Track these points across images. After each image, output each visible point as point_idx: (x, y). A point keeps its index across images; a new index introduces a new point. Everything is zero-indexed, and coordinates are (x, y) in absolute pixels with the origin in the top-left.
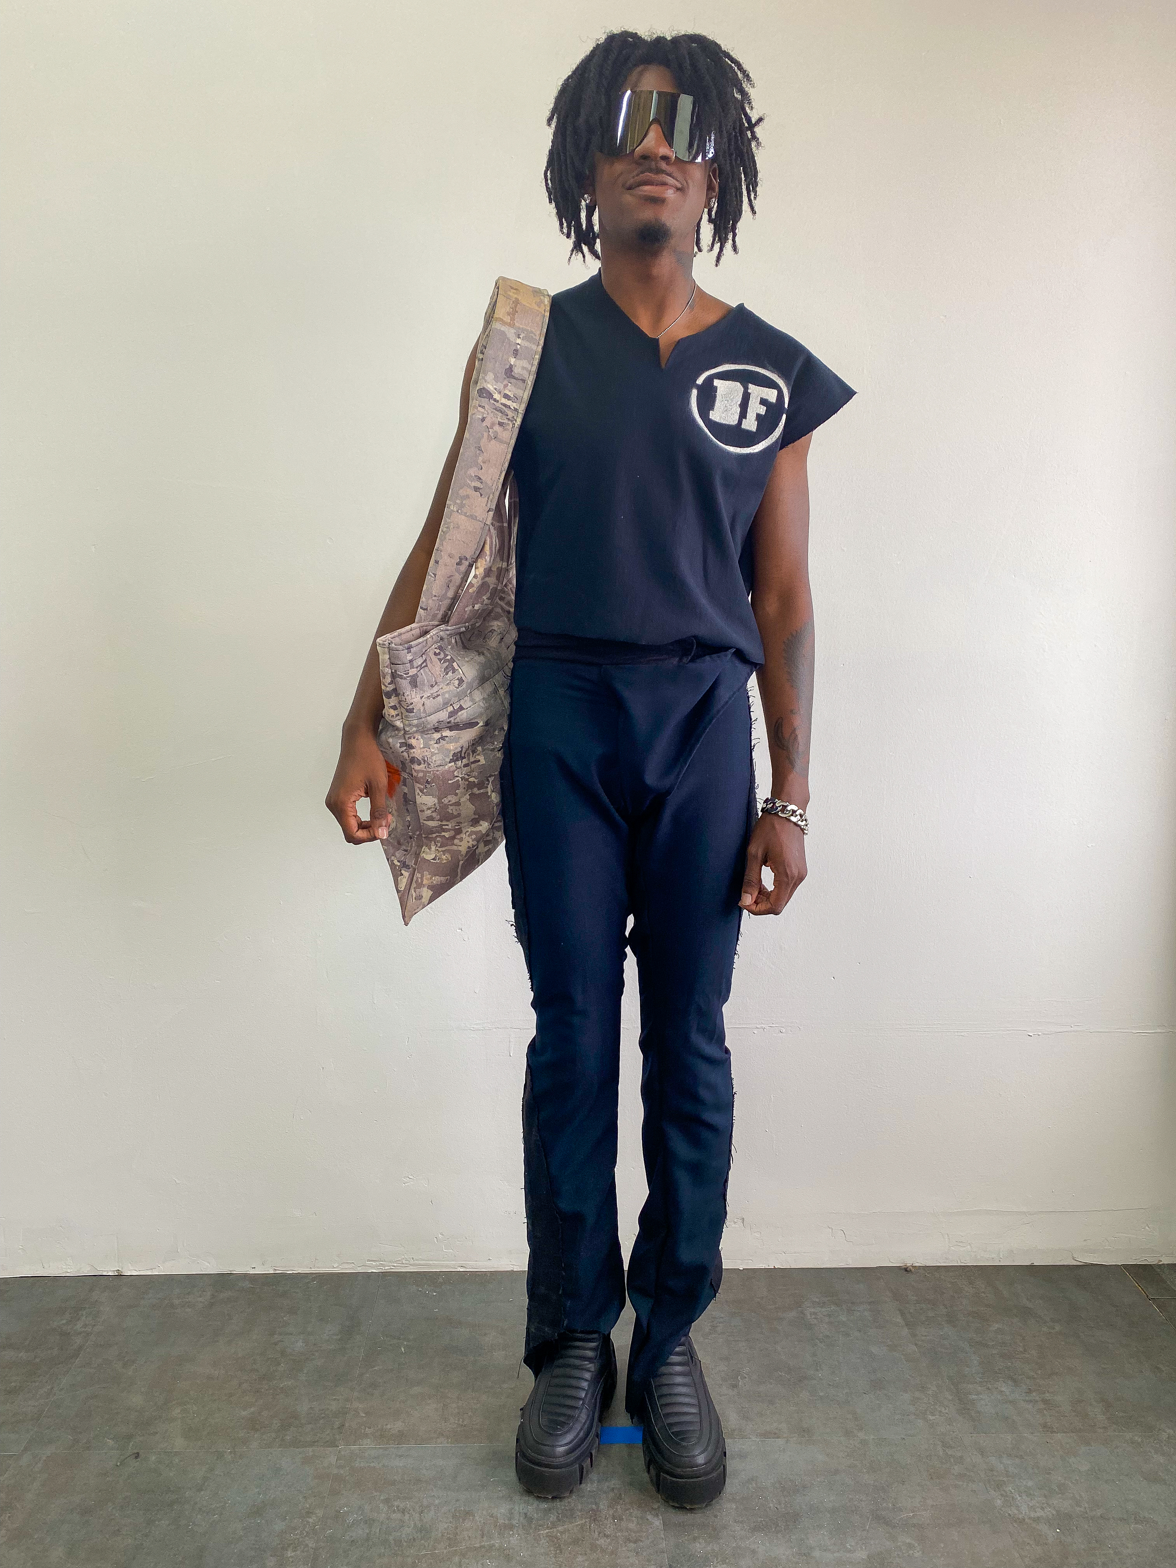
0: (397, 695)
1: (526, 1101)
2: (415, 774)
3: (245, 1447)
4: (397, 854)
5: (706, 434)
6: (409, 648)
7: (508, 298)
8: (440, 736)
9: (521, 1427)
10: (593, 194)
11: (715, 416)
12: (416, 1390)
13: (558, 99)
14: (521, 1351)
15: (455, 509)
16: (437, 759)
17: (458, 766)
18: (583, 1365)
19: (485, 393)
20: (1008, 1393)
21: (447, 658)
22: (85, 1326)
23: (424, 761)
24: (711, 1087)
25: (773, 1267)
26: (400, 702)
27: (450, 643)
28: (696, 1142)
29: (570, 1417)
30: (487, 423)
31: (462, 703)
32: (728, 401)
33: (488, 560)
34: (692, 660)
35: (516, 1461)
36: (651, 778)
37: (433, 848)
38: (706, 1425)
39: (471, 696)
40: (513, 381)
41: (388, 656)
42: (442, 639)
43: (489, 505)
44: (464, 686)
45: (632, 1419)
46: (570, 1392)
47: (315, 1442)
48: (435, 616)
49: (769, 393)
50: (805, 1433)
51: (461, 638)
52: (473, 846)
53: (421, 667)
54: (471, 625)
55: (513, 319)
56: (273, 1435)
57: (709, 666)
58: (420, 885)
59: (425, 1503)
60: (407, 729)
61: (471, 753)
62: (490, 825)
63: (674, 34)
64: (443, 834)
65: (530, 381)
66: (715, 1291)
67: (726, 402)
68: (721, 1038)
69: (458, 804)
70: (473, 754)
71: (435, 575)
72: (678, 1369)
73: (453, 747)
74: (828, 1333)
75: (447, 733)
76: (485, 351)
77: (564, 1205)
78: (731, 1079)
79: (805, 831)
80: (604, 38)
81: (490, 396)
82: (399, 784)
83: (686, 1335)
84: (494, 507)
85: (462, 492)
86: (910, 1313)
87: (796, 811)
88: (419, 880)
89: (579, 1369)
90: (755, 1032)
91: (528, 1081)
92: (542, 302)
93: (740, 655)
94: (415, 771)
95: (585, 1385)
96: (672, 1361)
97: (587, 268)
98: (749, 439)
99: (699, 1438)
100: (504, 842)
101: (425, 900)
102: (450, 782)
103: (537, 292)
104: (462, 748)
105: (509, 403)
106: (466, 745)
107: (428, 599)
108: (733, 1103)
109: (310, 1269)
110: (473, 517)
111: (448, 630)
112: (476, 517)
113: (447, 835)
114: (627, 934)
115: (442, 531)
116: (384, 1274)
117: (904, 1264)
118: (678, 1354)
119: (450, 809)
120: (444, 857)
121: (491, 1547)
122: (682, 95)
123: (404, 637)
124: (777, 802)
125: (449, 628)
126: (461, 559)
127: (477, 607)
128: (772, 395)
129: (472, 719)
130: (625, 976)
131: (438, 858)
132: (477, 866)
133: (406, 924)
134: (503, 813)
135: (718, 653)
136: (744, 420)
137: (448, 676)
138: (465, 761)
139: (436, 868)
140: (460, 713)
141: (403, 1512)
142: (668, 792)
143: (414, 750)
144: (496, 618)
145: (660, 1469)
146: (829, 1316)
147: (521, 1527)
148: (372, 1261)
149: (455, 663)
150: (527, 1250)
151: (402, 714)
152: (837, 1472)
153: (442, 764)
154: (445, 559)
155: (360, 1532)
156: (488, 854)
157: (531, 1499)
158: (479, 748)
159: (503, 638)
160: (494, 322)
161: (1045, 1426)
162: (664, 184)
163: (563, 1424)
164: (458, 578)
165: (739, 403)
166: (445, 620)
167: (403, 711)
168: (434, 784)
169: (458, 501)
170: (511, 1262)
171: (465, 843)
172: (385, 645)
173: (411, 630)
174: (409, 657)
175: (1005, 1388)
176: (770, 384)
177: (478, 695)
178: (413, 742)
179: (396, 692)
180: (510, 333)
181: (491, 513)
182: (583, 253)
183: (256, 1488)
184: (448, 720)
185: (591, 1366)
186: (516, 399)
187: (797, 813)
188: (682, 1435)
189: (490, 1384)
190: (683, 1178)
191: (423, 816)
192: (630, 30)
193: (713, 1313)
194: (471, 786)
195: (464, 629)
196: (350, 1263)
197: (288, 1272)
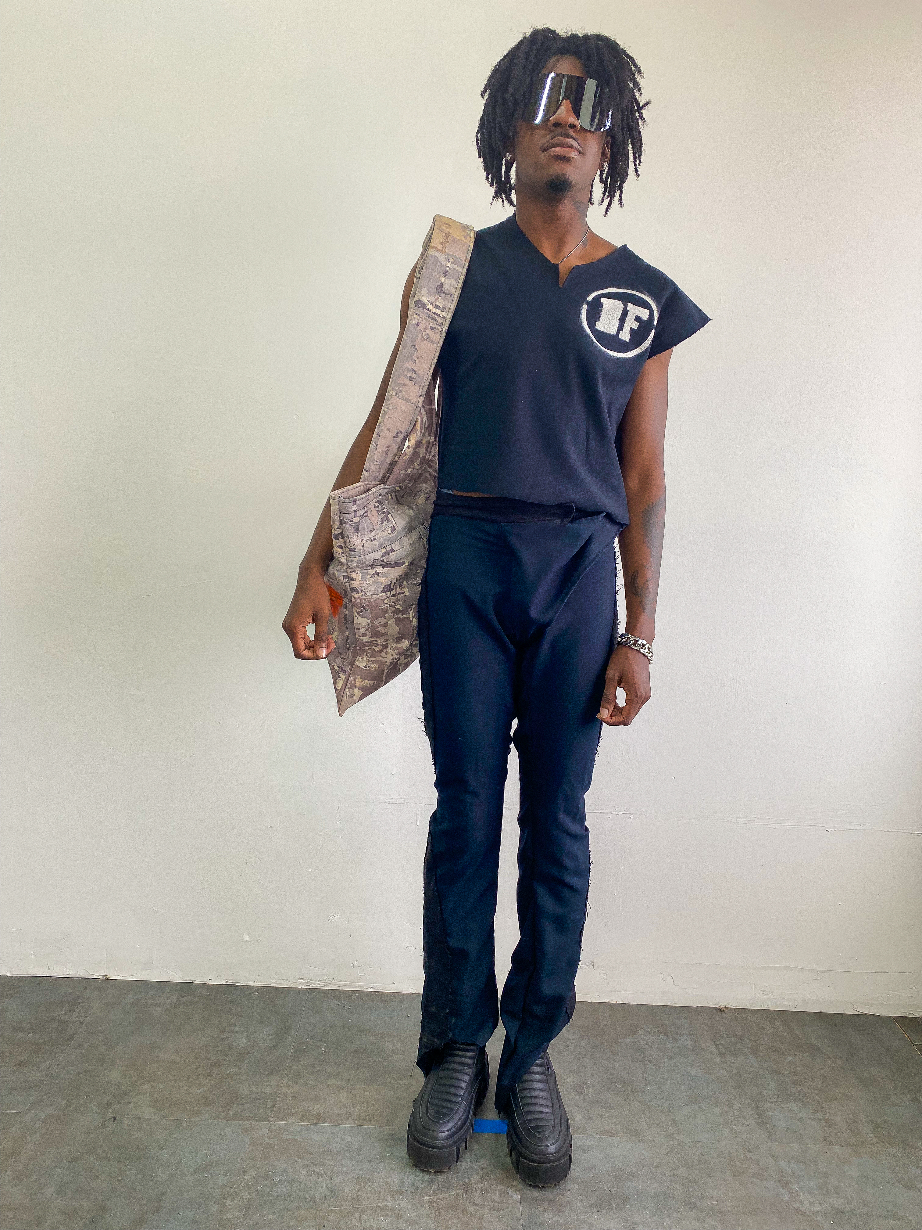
0: (343, 537)
1: (427, 860)
2: (354, 600)
3: (198, 1118)
4: (337, 661)
5: (592, 340)
6: (354, 502)
7: (442, 231)
8: (374, 572)
9: (413, 1116)
10: (513, 153)
11: (600, 326)
12: (331, 1082)
13: (491, 77)
14: (415, 1056)
15: (394, 394)
16: (372, 589)
17: (387, 596)
18: (463, 1070)
19: (420, 304)
20: (797, 1112)
21: (384, 510)
22: (79, 1017)
23: (362, 590)
24: (574, 857)
25: (615, 1002)
26: (345, 543)
27: (387, 499)
28: (558, 898)
29: (452, 1110)
30: (421, 327)
31: (393, 546)
32: (610, 315)
33: (419, 434)
34: (572, 522)
35: (408, 1141)
36: (534, 613)
37: (365, 658)
38: (557, 1121)
39: (400, 541)
40: (443, 295)
41: (337, 507)
42: (381, 495)
43: (420, 391)
44: (396, 533)
45: (499, 1114)
46: (452, 1090)
47: (252, 1117)
48: (375, 478)
49: (643, 312)
50: (635, 1133)
51: (396, 495)
52: (396, 659)
53: (362, 516)
54: (404, 485)
55: (444, 248)
56: (220, 1110)
57: (585, 526)
58: (353, 686)
59: (335, 1169)
60: (350, 564)
61: (398, 586)
62: (410, 643)
63: (585, 32)
64: (373, 647)
65: (456, 295)
66: (569, 1017)
67: (609, 316)
68: (582, 819)
69: (386, 625)
70: (399, 587)
71: (377, 445)
72: (537, 1077)
73: (384, 581)
74: (657, 1056)
75: (380, 569)
76: (422, 272)
77: (453, 943)
78: (589, 851)
79: (651, 661)
80: (530, 32)
81: (424, 306)
82: (341, 607)
83: (545, 1051)
84: (424, 393)
85: (400, 381)
86: (722, 1044)
87: (645, 645)
88: (353, 682)
89: (460, 1072)
90: (610, 817)
91: (429, 844)
92: (468, 235)
93: (609, 517)
94: (354, 598)
95: (464, 1085)
96: (534, 1071)
97: (506, 211)
98: (624, 347)
99: (552, 1132)
100: (419, 657)
101: (356, 697)
102: (380, 608)
103: (465, 227)
104: (391, 582)
105: (439, 312)
106: (394, 580)
107: (370, 464)
108: (590, 870)
109: (254, 983)
110: (407, 400)
111: (386, 489)
112: (410, 400)
113: (376, 648)
114: (512, 733)
115: (383, 411)
116: (311, 990)
117: (719, 1006)
118: (538, 1065)
119: (380, 629)
120: (373, 666)
121: (385, 1206)
122: (589, 79)
123: (351, 492)
124: (630, 637)
125: (387, 487)
126: (397, 433)
127: (409, 471)
128: (644, 314)
129: (400, 559)
130: (508, 766)
131: (368, 666)
132: (398, 674)
133: (341, 716)
134: (420, 634)
135: (591, 516)
136: (621, 331)
137: (384, 524)
138: (393, 592)
139: (367, 675)
140: (391, 554)
141: (318, 1175)
142: (548, 624)
143: (354, 582)
144: (424, 482)
145: (520, 1155)
146: (658, 1043)
147: (409, 1193)
148: (302, 979)
149: (390, 515)
150: (423, 977)
151: (346, 552)
152: (658, 1166)
153: (375, 594)
154: (385, 432)
155: (284, 1189)
156: (407, 665)
157: (418, 1172)
158: (405, 583)
159: (428, 497)
160: (430, 249)
161: (825, 1139)
162: (571, 147)
163: (445, 1114)
164: (394, 448)
165: (619, 317)
166: (384, 480)
167: (347, 550)
168: (368, 609)
169: (396, 388)
170: (410, 986)
171: (390, 656)
172: (335, 497)
173: (357, 487)
174: (354, 508)
175: (795, 1107)
176: (644, 304)
177: (406, 541)
178: (354, 575)
179: (342, 535)
180: (442, 258)
181: (422, 398)
182: (502, 199)
183: (205, 1150)
184: (382, 559)
185: (469, 1071)
186: (444, 309)
187: (646, 646)
188: (538, 1129)
189: (389, 1080)
190: (548, 928)
191: (358, 633)
192: (551, 28)
193: (566, 1035)
194: (397, 611)
195: (399, 488)
196: (285, 980)
197: (237, 984)
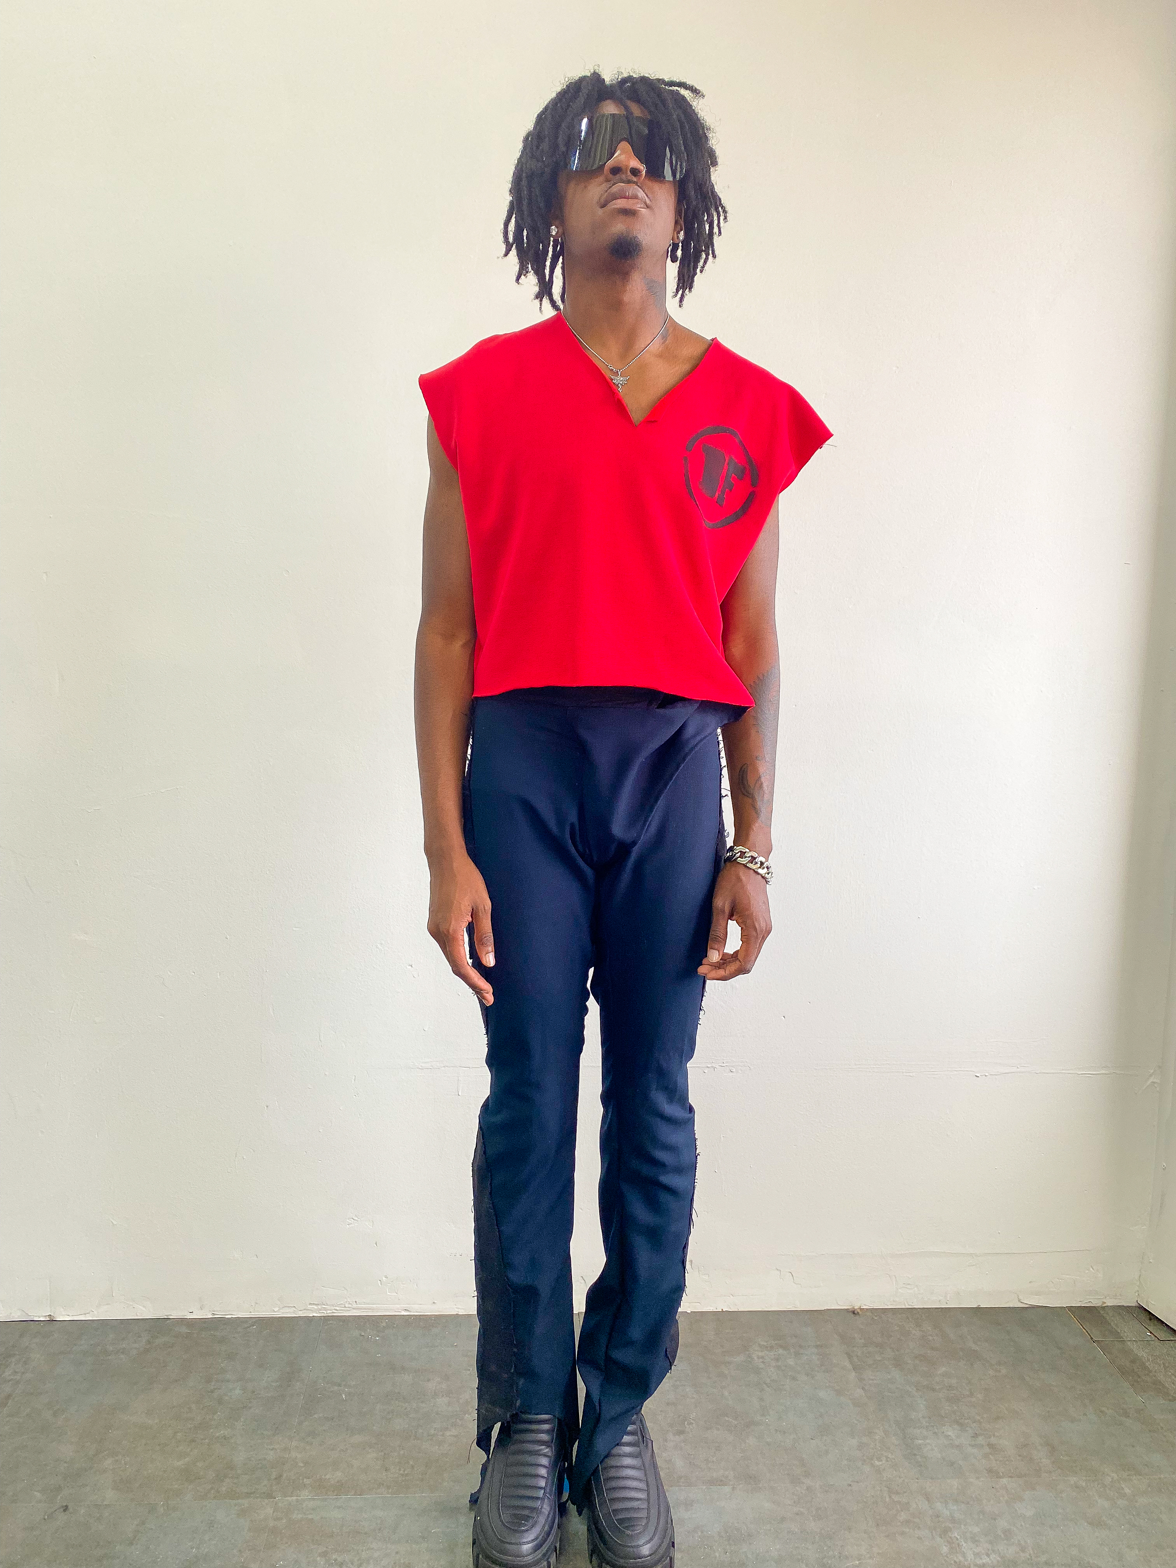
1: (477, 1163)
3: (178, 1499)
12: (357, 1439)
20: (954, 1438)
22: (14, 1373)
24: (672, 1149)
25: (721, 1310)
28: (654, 1205)
34: (658, 708)
36: (618, 829)
38: (654, 1509)
46: (529, 1481)
47: (251, 1493)
50: (751, 1480)
56: (208, 1487)
57: (673, 713)
59: (364, 1555)
66: (671, 1361)
68: (684, 1096)
72: (629, 1449)
74: (775, 1378)
77: (515, 1277)
78: (695, 1139)
79: (768, 881)
83: (639, 1412)
86: (857, 1356)
87: (763, 863)
89: (534, 1455)
90: (706, 1071)
91: (480, 1142)
95: (543, 1472)
96: (624, 1441)
99: (648, 1524)
108: (696, 1165)
109: (250, 1314)
114: (588, 986)
116: (326, 1319)
117: (852, 1307)
118: (630, 1433)
142: (634, 843)
145: (602, 1559)
146: (777, 1360)
148: (314, 1304)
152: (783, 1519)
161: (990, 1471)
162: (637, 198)
163: (526, 1518)
170: (456, 1305)
175: (951, 1432)
183: (190, 1542)
185: (546, 1450)
187: (758, 860)
188: (626, 1523)
189: (432, 1432)
190: (642, 1245)
196: (291, 1307)
197: (227, 1317)
